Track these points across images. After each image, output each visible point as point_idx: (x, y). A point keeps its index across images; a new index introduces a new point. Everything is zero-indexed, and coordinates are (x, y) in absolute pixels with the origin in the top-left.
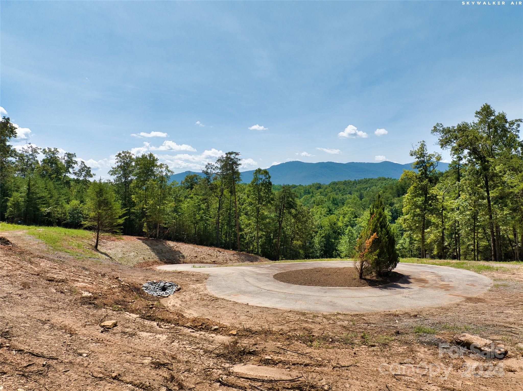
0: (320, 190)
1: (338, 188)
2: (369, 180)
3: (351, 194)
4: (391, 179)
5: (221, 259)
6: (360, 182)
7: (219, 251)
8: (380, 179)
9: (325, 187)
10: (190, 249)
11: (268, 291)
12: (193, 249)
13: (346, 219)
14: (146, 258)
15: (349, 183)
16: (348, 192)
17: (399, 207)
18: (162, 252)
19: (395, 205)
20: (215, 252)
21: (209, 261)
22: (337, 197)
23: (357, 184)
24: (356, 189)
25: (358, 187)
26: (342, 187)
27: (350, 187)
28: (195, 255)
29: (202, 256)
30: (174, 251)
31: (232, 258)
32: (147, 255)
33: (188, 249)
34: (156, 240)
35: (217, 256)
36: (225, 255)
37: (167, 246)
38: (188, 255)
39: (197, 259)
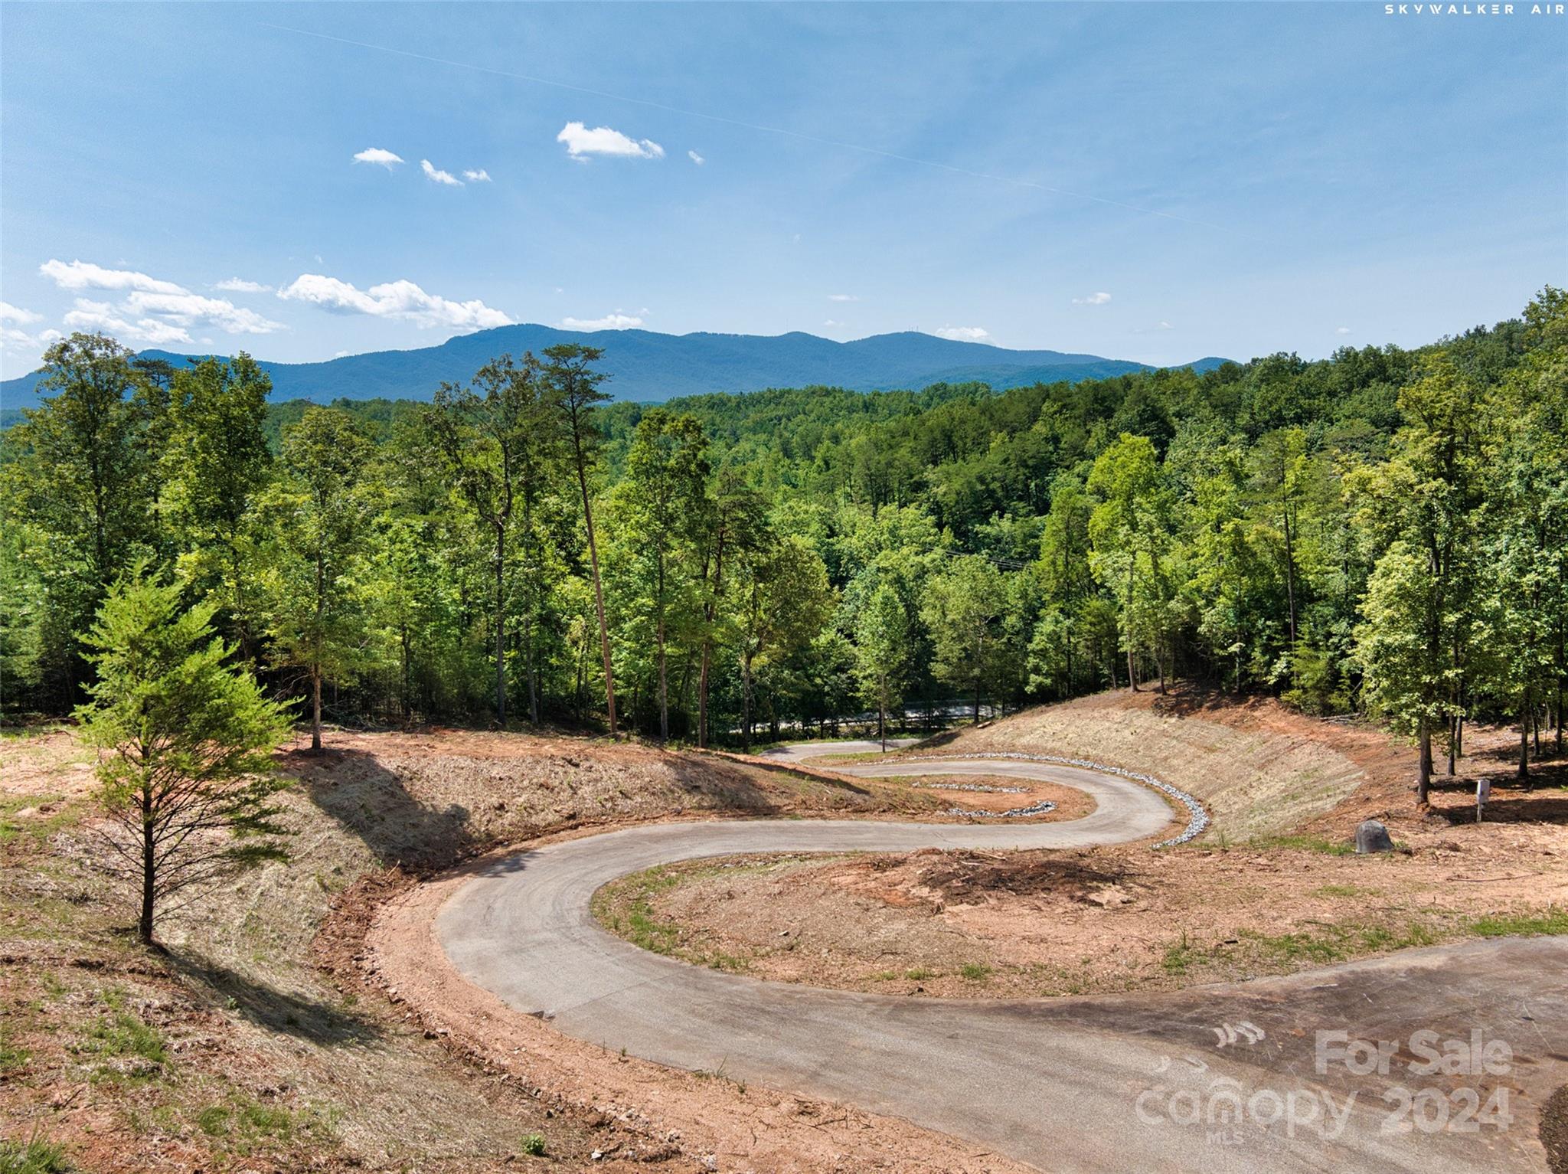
4: (842, 391)
5: (589, 798)
6: (755, 401)
8: (813, 393)
14: (328, 872)
15: (723, 403)
19: (933, 489)
20: (560, 770)
28: (495, 801)
29: (521, 800)
30: (408, 803)
31: (627, 786)
32: (323, 852)
33: (458, 776)
34: (315, 756)
35: (571, 787)
36: (599, 775)
37: (376, 779)
38: (471, 808)
39: (509, 818)
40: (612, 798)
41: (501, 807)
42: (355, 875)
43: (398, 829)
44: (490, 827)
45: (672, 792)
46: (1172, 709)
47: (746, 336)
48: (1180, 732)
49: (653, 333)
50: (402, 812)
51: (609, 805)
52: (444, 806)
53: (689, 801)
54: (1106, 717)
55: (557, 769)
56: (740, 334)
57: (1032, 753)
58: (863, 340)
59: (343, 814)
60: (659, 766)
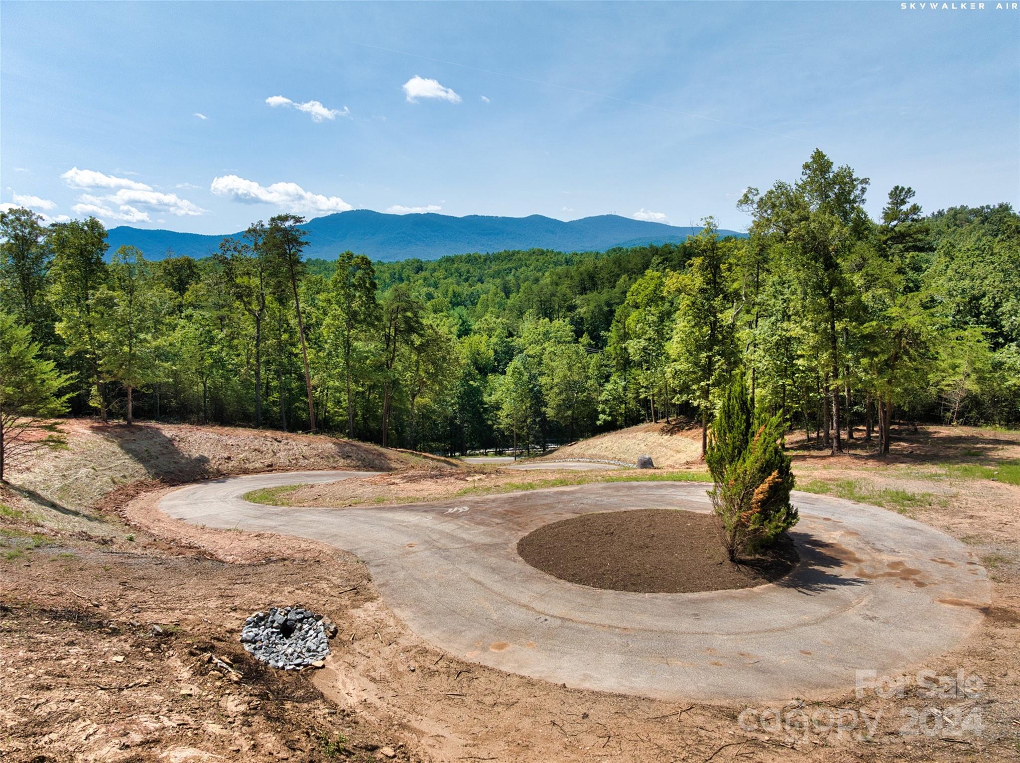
0: (423, 274)
1: (457, 270)
2: (513, 254)
3: (482, 283)
4: (553, 252)
5: (282, 458)
6: (497, 258)
7: (276, 440)
8: (534, 253)
9: (430, 266)
10: (212, 441)
11: (567, 624)
12: (219, 441)
13: (494, 340)
14: (118, 476)
15: (476, 259)
16: (477, 278)
17: (585, 312)
18: (150, 456)
19: (579, 310)
20: (269, 443)
21: (258, 465)
22: (458, 289)
23: (491, 262)
24: (491, 271)
25: (494, 267)
26: (464, 267)
27: (480, 268)
28: (226, 455)
29: (242, 456)
30: (177, 451)
31: (307, 454)
32: (118, 468)
33: (207, 442)
34: (128, 427)
35: (274, 452)
36: (292, 447)
37: (158, 440)
38: (211, 457)
39: (232, 464)
40: (296, 459)
41: (229, 458)
42: (133, 480)
43: (165, 463)
44: (220, 467)
45: (332, 457)
46: (669, 431)
47: (503, 218)
48: (668, 443)
49: (443, 216)
50: (170, 456)
51: (294, 462)
52: (196, 455)
53: (341, 462)
54: (634, 438)
55: (267, 443)
56: (499, 216)
57: (592, 458)
58: (580, 220)
59: (135, 453)
60: (330, 445)
